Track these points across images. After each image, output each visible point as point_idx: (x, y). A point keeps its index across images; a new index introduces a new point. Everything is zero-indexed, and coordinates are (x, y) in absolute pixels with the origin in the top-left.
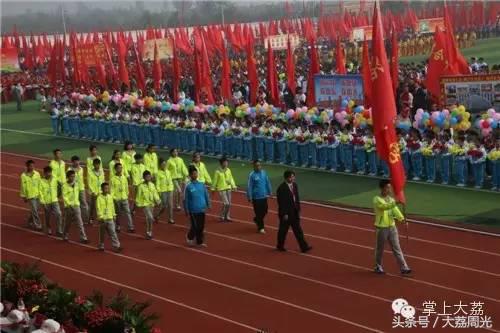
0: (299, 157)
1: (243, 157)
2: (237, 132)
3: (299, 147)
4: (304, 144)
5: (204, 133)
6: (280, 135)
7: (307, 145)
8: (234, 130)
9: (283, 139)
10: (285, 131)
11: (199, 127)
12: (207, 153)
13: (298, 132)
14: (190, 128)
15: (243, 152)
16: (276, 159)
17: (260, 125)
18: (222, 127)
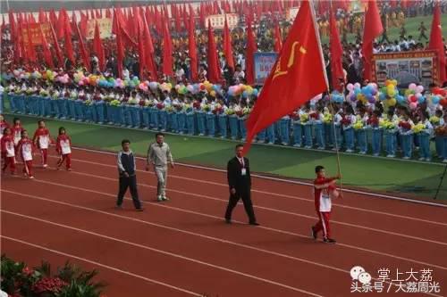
0: (239, 131)
2: (179, 108)
3: (238, 121)
4: (243, 118)
5: (147, 109)
6: (221, 111)
8: (175, 106)
9: (223, 114)
10: (225, 107)
11: (142, 103)
12: (151, 128)
13: (237, 108)
14: (134, 104)
15: (186, 127)
16: (217, 133)
17: (201, 101)
18: (165, 103)
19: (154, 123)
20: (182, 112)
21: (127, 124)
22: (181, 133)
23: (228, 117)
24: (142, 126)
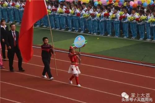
0: (138, 33)
1: (99, 33)
2: (93, 16)
3: (138, 26)
4: (141, 23)
5: (71, 16)
6: (125, 18)
7: (144, 24)
8: (91, 14)
9: (126, 21)
10: (128, 15)
11: (67, 12)
12: (73, 30)
13: (137, 15)
14: (62, 13)
15: (98, 29)
16: (121, 35)
17: (110, 11)
18: (83, 12)
19: (76, 27)
20: (95, 19)
21: (56, 28)
22: (95, 34)
23: (129, 23)
24: (67, 29)
